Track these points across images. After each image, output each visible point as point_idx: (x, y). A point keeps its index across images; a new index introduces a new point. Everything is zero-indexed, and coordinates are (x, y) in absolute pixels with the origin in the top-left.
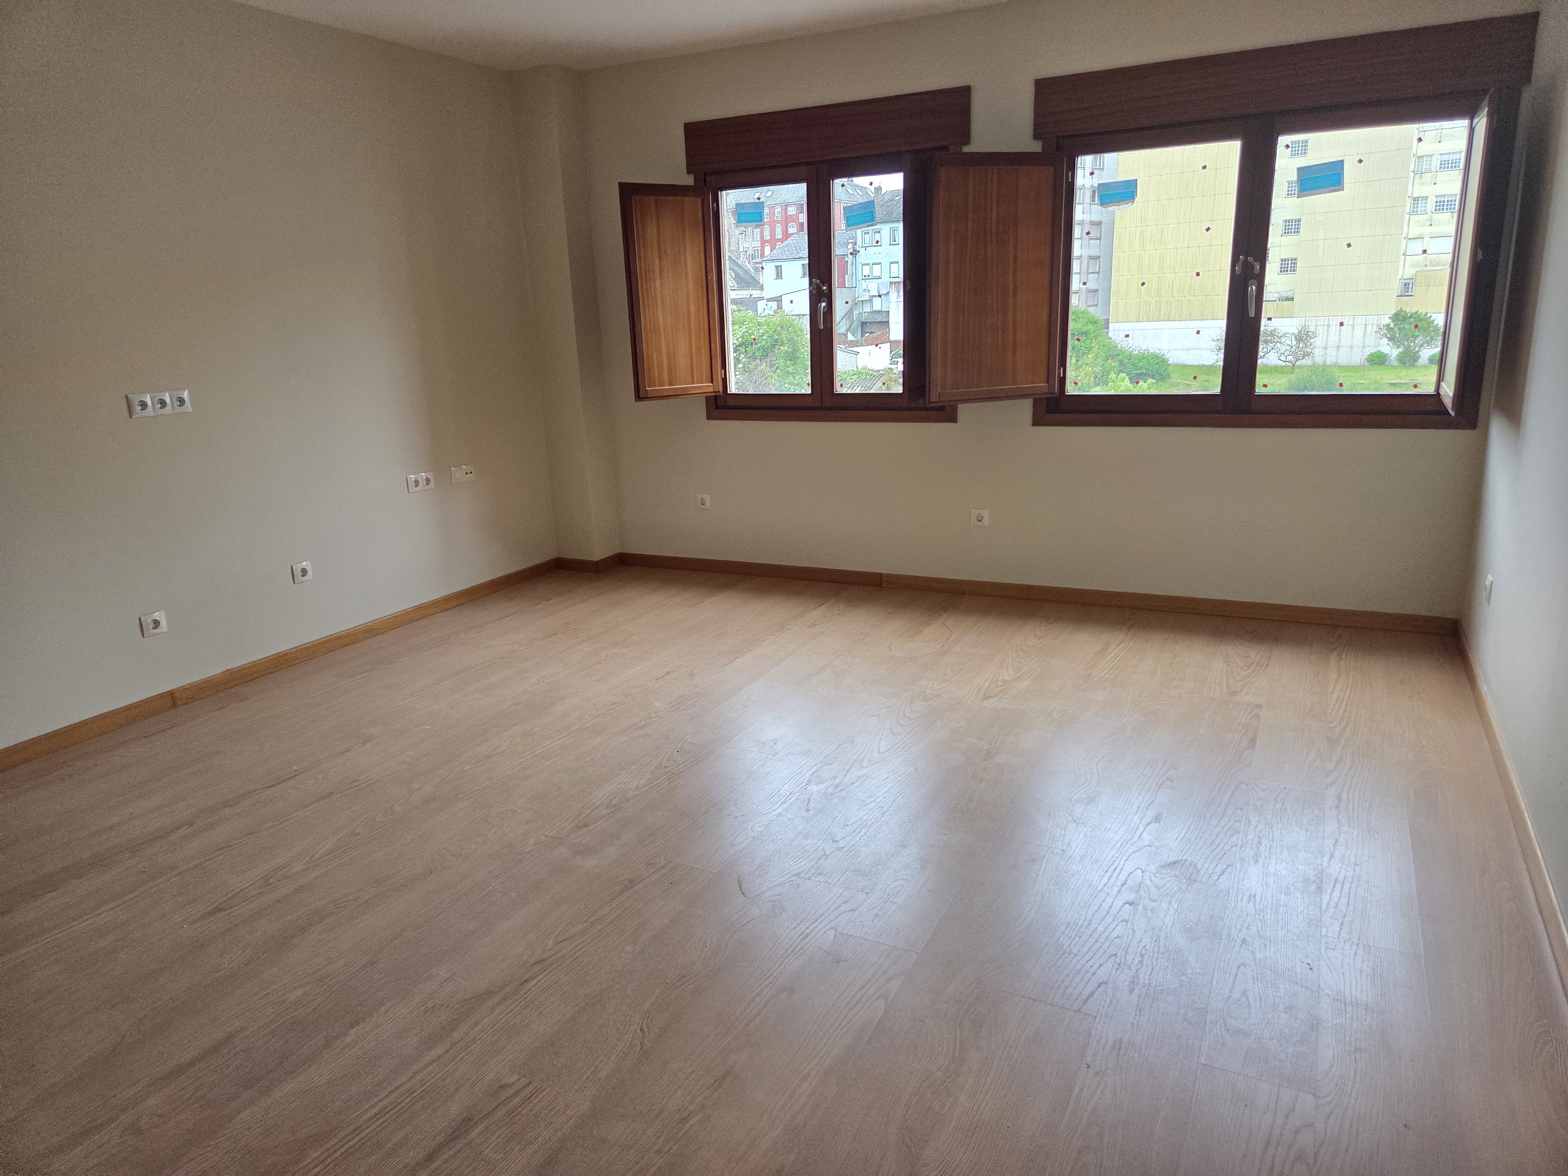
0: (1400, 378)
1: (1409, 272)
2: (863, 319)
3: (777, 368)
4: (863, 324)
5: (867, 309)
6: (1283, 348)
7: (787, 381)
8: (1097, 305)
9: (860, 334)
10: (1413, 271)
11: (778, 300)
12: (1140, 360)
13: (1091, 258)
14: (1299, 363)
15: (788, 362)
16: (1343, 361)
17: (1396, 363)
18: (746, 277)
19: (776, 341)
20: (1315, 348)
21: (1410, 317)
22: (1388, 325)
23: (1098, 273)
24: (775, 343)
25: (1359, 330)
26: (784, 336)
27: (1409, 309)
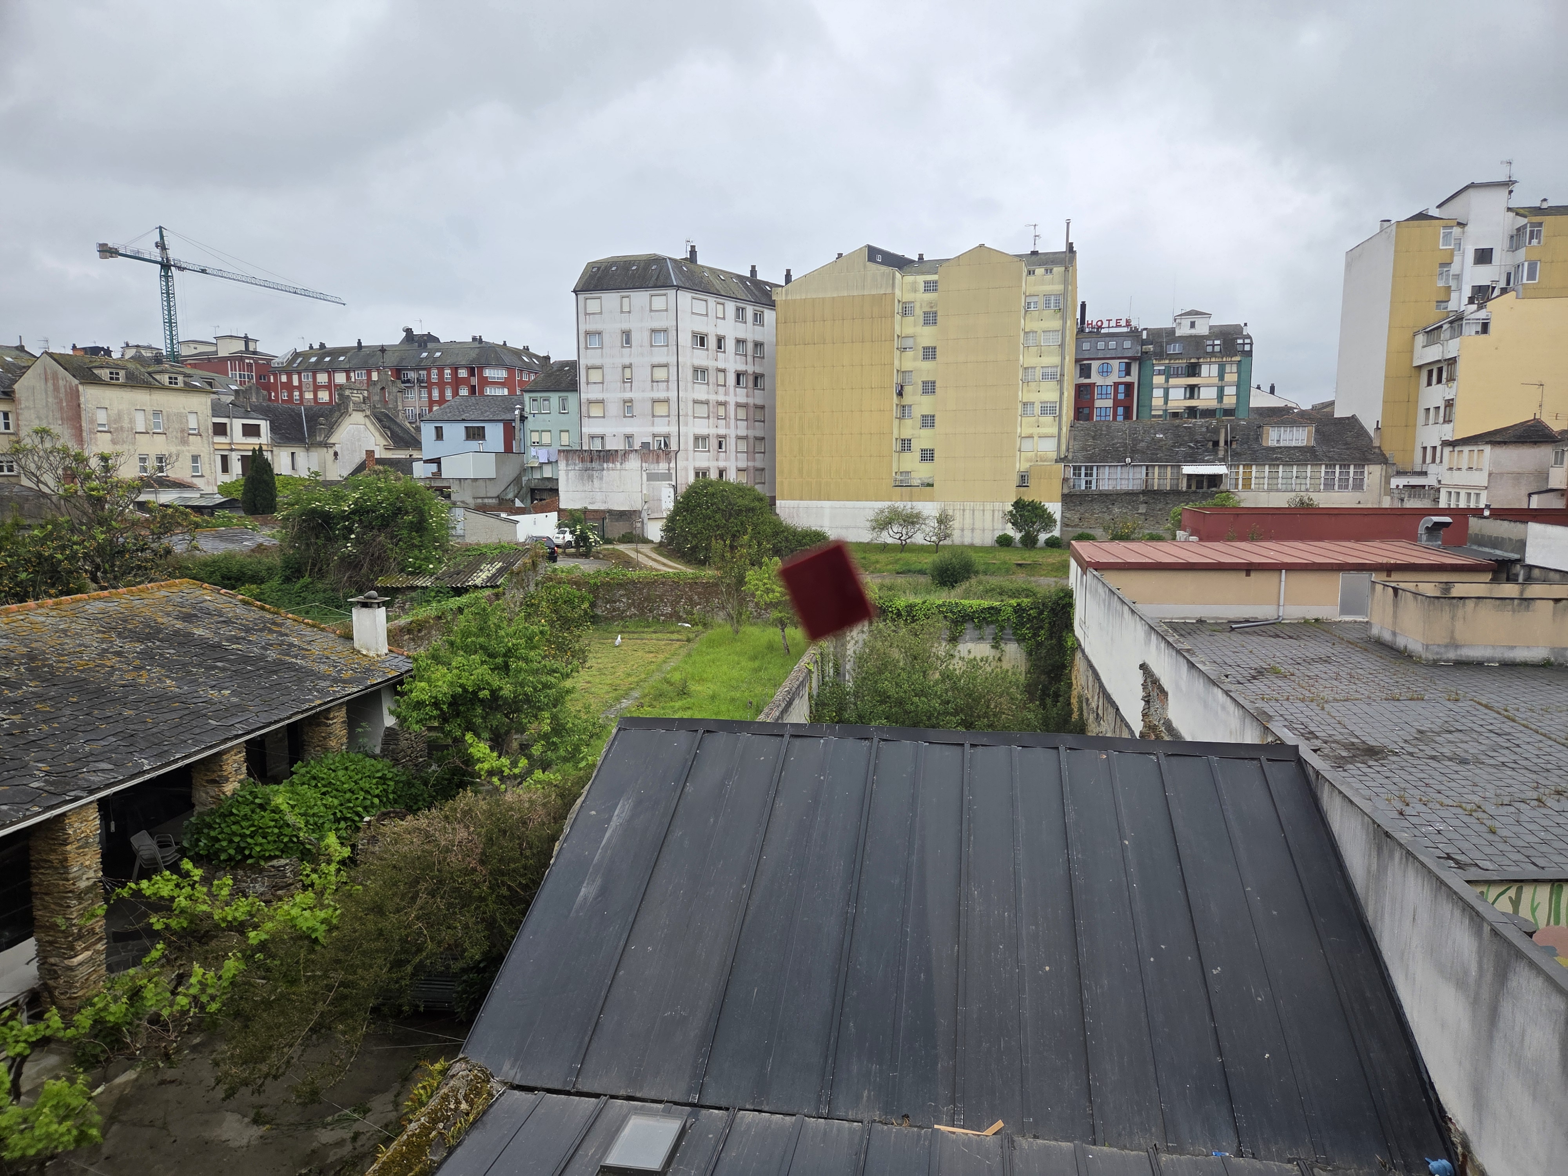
0: (1024, 559)
1: (1024, 466)
2: (533, 486)
4: (533, 491)
5: (537, 475)
6: (928, 530)
9: (529, 501)
10: (1027, 465)
12: (804, 537)
14: (941, 543)
16: (978, 542)
17: (1020, 545)
18: (405, 436)
20: (954, 529)
21: (1028, 505)
22: (1011, 512)
23: (764, 453)
24: (399, 511)
25: (988, 515)
26: (409, 504)
27: (1027, 498)
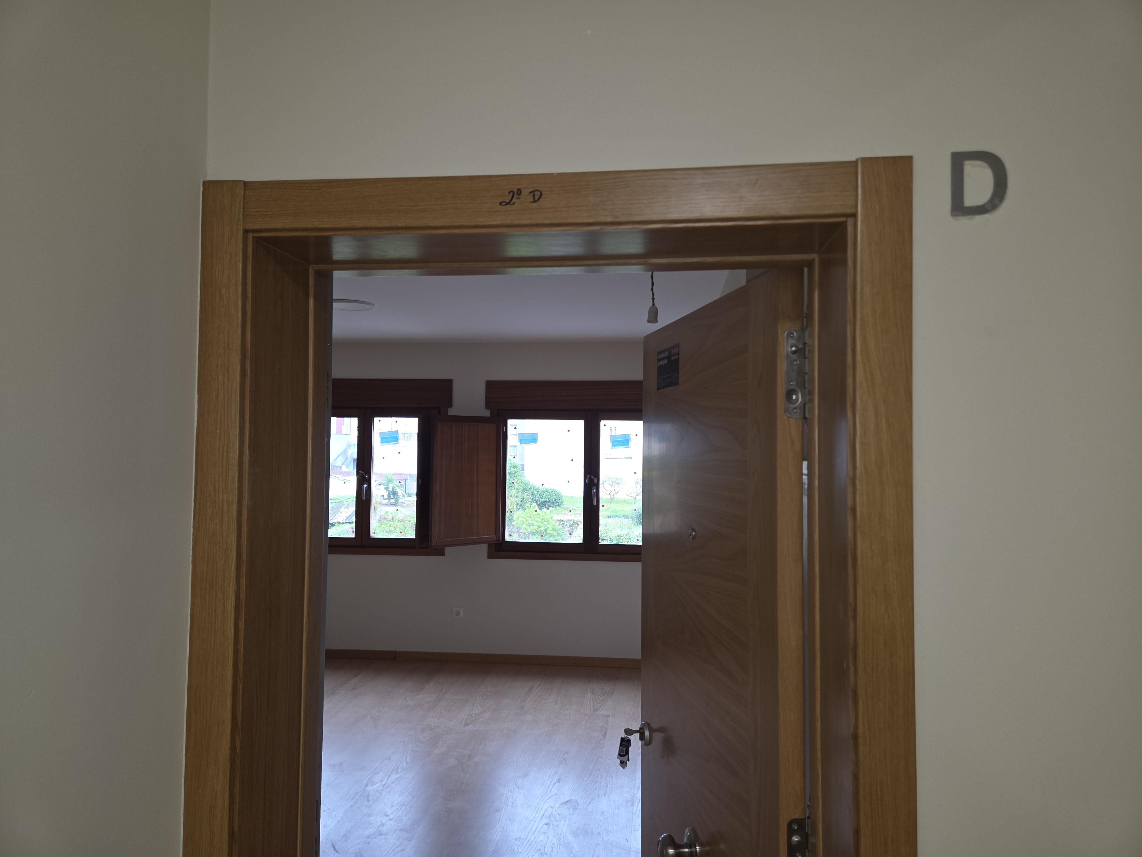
12: (544, 493)
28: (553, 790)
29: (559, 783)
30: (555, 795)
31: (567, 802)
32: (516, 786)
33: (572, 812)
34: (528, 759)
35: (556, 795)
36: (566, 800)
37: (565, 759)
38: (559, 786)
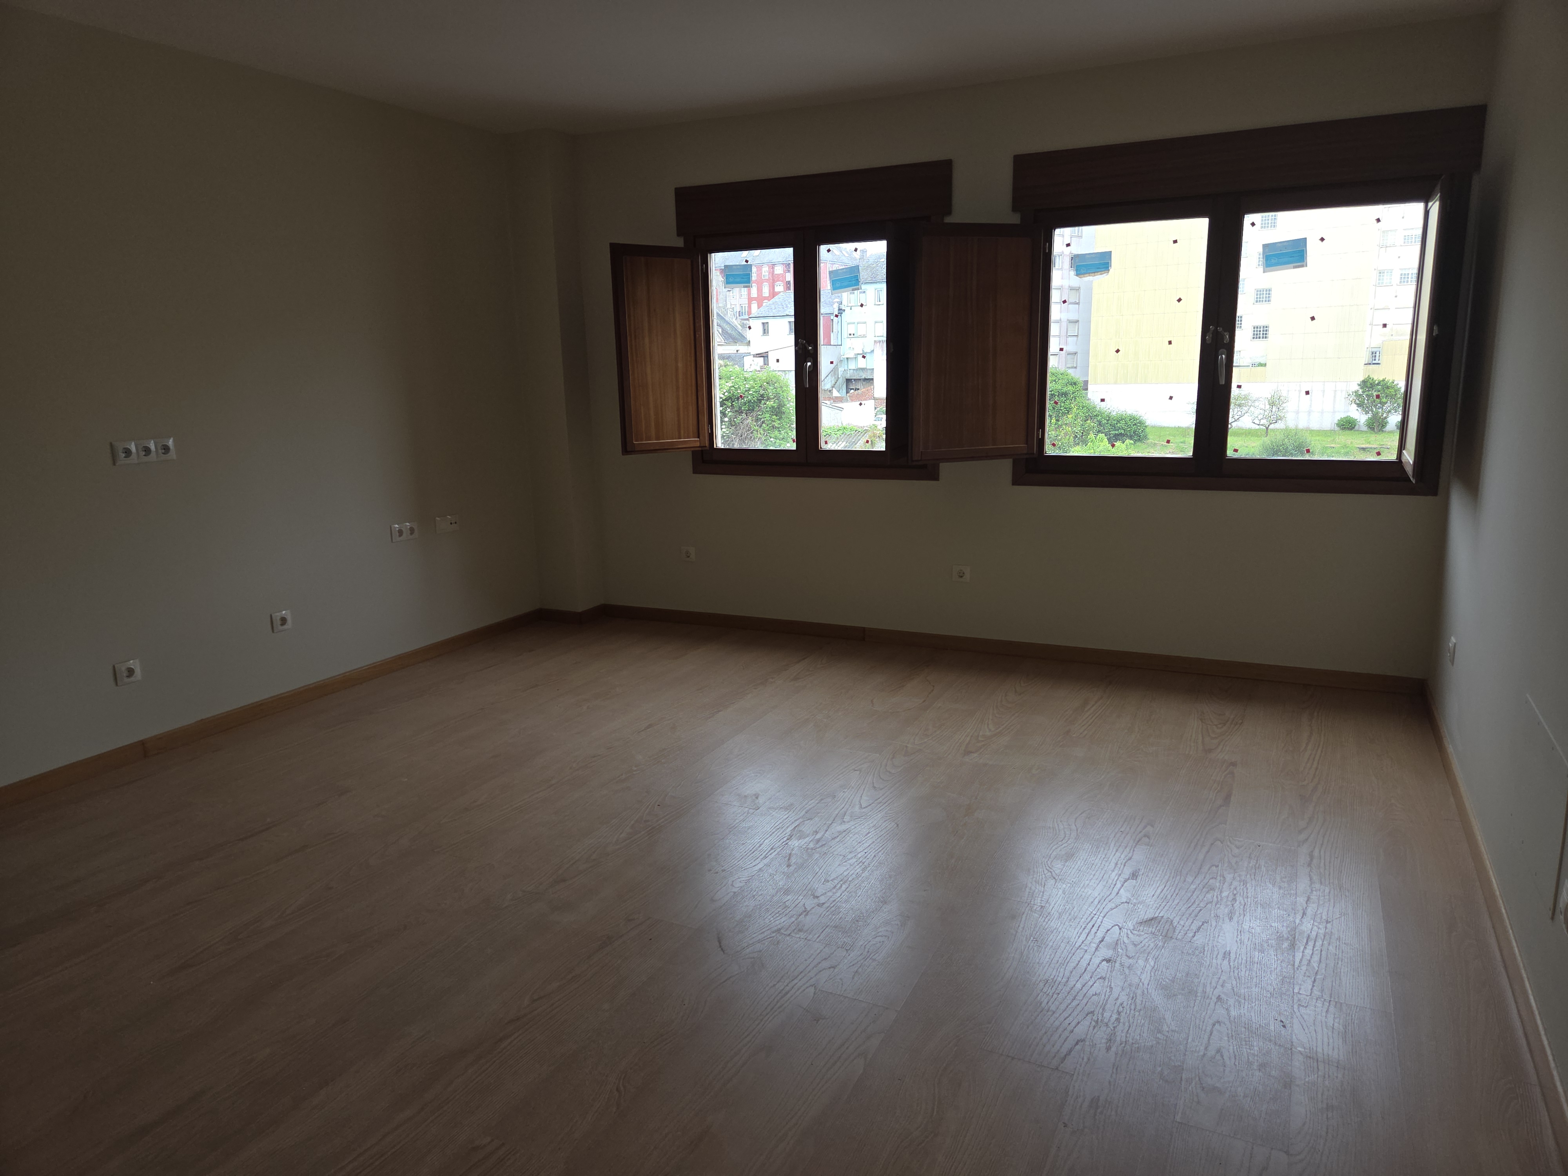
0: (1369, 443)
1: (1374, 343)
2: (848, 377)
3: (763, 422)
4: (848, 381)
5: (852, 366)
6: (1257, 412)
7: (772, 435)
8: (1076, 367)
9: (845, 391)
10: (1377, 343)
11: (764, 356)
12: (1118, 422)
13: (1070, 322)
14: (1272, 426)
15: (774, 417)
16: (1315, 426)
17: (1365, 429)
18: (733, 333)
19: (762, 396)
20: (1287, 412)
21: (1378, 384)
22: (1356, 392)
23: (1077, 336)
24: (762, 398)
25: (1329, 396)
26: (771, 391)
27: (1375, 376)
28: (1122, 891)
29: (1136, 880)
30: (1126, 902)
31: (1152, 919)
32: (1050, 874)
33: (1160, 944)
34: (1076, 826)
35: (1128, 903)
36: (1149, 915)
37: (1147, 836)
38: (1135, 886)
